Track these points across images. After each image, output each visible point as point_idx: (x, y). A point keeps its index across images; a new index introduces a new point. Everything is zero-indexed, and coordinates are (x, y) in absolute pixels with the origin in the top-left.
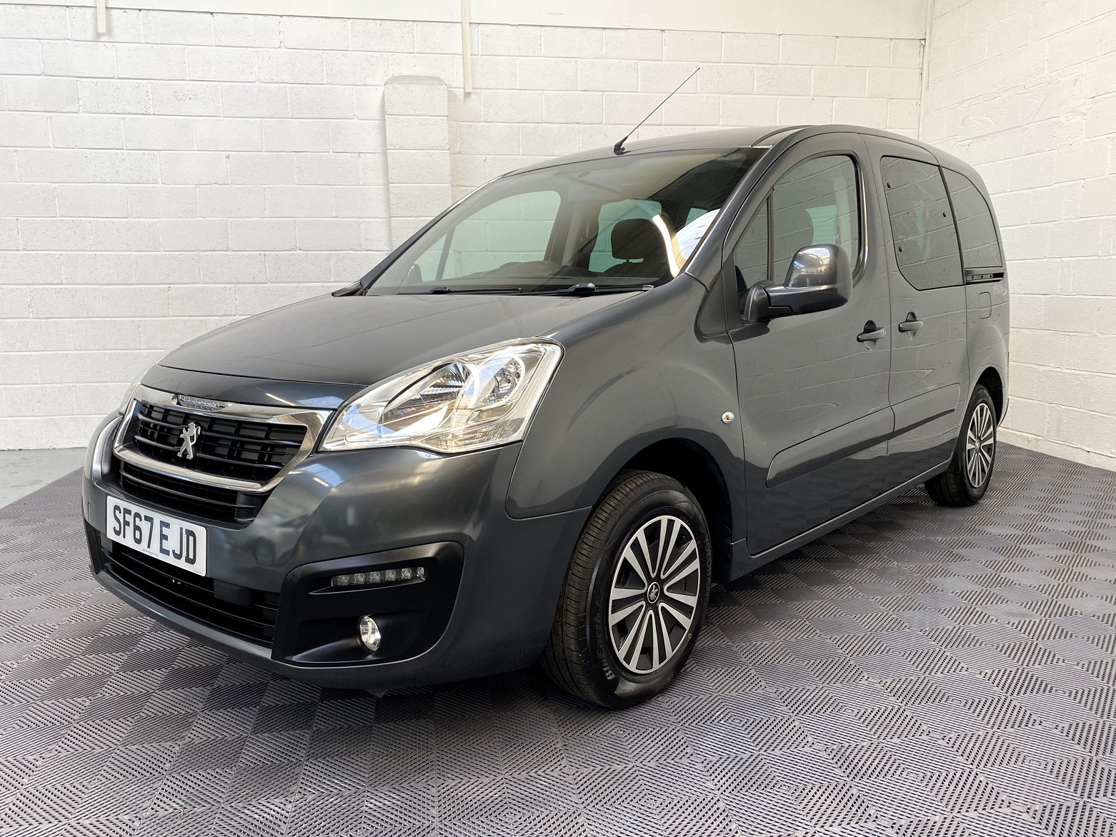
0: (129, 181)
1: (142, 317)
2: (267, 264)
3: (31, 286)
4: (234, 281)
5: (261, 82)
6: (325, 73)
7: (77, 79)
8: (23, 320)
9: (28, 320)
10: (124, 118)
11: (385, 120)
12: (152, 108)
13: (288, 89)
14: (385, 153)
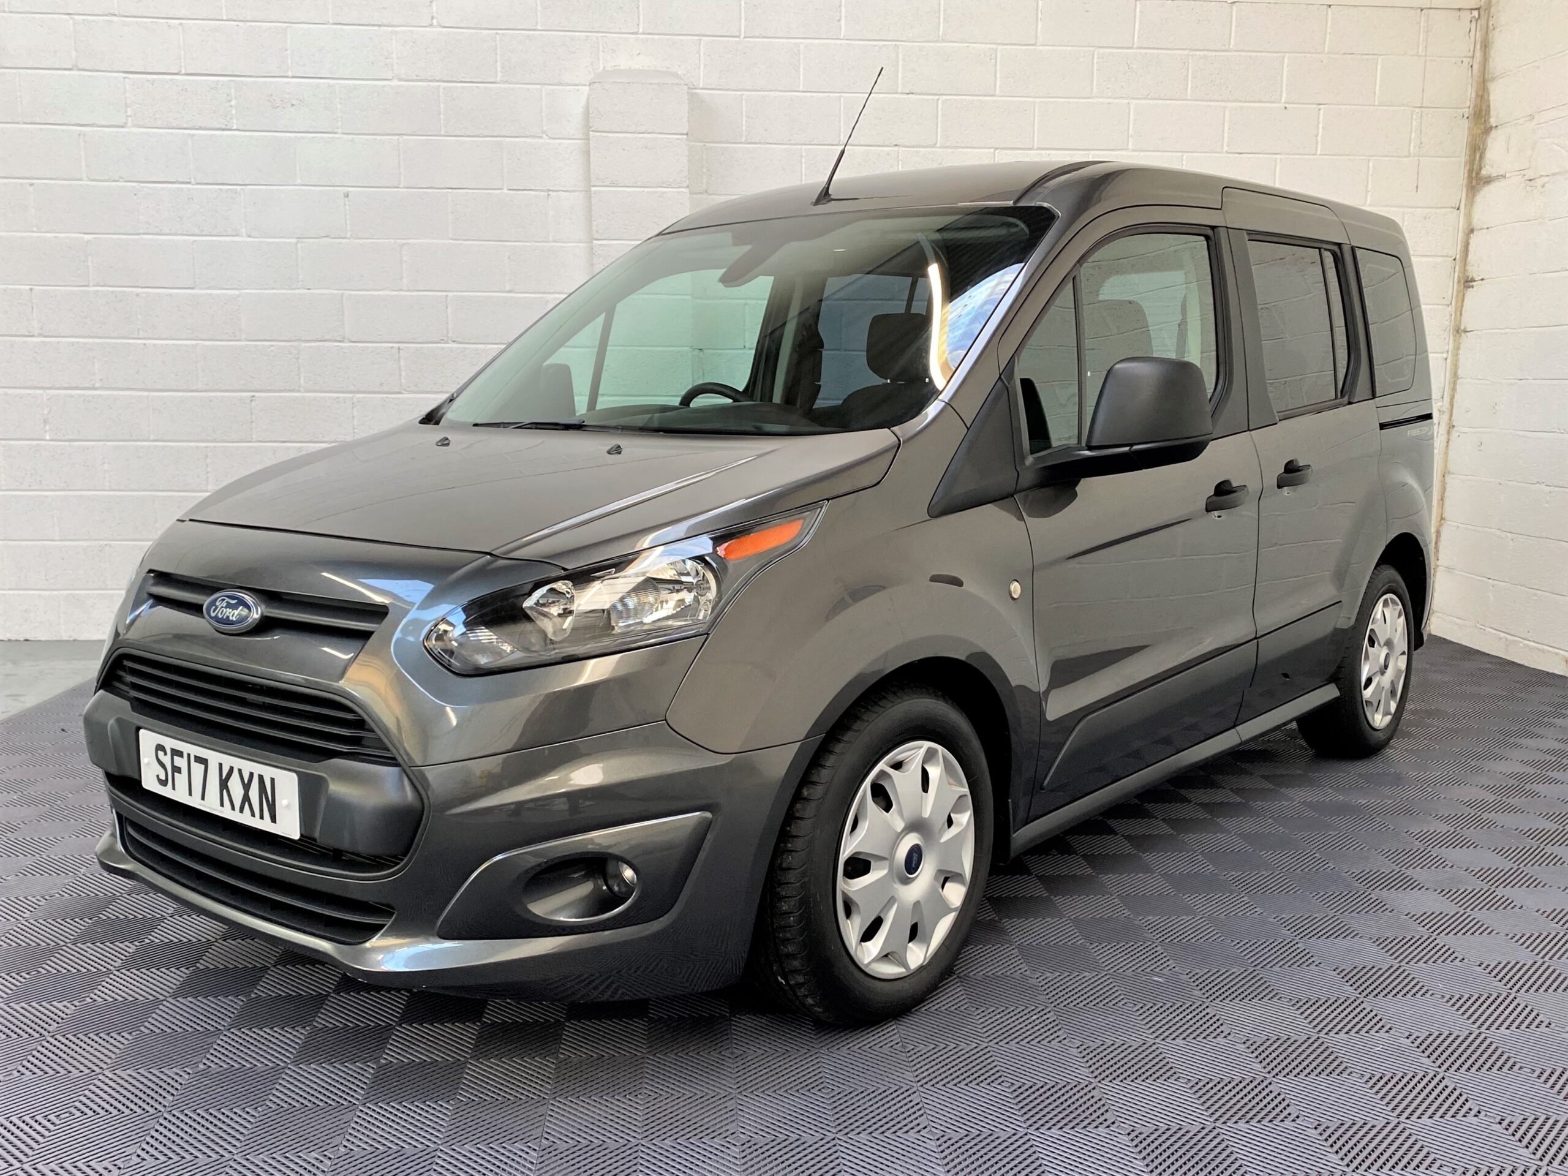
0: (197, 231)
1: (211, 441)
2: (402, 363)
3: (48, 391)
4: (352, 388)
5: (400, 80)
6: (498, 65)
7: (126, 75)
8: (35, 443)
9: (44, 443)
10: (194, 135)
11: (589, 139)
12: (235, 121)
13: (441, 90)
14: (588, 191)
